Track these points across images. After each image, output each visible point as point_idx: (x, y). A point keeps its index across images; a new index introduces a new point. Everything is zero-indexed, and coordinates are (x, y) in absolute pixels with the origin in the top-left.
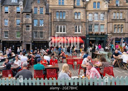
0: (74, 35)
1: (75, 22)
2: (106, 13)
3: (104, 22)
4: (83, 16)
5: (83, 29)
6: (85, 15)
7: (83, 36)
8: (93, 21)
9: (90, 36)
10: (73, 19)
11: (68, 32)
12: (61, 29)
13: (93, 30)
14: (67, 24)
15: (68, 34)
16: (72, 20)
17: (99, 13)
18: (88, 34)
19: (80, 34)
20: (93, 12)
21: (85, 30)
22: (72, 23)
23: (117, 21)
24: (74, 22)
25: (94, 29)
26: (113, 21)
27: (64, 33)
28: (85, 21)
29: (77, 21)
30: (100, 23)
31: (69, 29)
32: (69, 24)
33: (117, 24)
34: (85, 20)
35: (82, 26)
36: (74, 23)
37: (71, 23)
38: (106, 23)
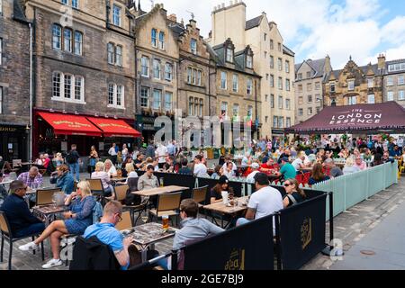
0: (107, 112)
1: (109, 73)
2: (175, 64)
3: (172, 87)
4: (128, 59)
5: (128, 97)
6: (133, 58)
7: (130, 116)
8: (150, 78)
9: (144, 119)
10: (103, 62)
11: (89, 100)
12: (67, 87)
13: (151, 103)
14: (88, 76)
15: (91, 108)
16: (101, 64)
17: (163, 62)
18: (140, 113)
19: (121, 111)
20: (150, 56)
21: (134, 100)
22: (103, 74)
23: (194, 89)
24: (105, 72)
25: (152, 99)
26: (188, 88)
27: (77, 101)
28: (133, 76)
29: (115, 71)
30: (165, 88)
31: (94, 91)
32: (93, 75)
33: (194, 95)
34: (134, 72)
35: (126, 89)
36: (107, 76)
37: (98, 73)
38: (174, 90)
